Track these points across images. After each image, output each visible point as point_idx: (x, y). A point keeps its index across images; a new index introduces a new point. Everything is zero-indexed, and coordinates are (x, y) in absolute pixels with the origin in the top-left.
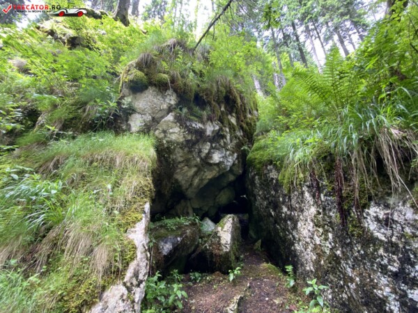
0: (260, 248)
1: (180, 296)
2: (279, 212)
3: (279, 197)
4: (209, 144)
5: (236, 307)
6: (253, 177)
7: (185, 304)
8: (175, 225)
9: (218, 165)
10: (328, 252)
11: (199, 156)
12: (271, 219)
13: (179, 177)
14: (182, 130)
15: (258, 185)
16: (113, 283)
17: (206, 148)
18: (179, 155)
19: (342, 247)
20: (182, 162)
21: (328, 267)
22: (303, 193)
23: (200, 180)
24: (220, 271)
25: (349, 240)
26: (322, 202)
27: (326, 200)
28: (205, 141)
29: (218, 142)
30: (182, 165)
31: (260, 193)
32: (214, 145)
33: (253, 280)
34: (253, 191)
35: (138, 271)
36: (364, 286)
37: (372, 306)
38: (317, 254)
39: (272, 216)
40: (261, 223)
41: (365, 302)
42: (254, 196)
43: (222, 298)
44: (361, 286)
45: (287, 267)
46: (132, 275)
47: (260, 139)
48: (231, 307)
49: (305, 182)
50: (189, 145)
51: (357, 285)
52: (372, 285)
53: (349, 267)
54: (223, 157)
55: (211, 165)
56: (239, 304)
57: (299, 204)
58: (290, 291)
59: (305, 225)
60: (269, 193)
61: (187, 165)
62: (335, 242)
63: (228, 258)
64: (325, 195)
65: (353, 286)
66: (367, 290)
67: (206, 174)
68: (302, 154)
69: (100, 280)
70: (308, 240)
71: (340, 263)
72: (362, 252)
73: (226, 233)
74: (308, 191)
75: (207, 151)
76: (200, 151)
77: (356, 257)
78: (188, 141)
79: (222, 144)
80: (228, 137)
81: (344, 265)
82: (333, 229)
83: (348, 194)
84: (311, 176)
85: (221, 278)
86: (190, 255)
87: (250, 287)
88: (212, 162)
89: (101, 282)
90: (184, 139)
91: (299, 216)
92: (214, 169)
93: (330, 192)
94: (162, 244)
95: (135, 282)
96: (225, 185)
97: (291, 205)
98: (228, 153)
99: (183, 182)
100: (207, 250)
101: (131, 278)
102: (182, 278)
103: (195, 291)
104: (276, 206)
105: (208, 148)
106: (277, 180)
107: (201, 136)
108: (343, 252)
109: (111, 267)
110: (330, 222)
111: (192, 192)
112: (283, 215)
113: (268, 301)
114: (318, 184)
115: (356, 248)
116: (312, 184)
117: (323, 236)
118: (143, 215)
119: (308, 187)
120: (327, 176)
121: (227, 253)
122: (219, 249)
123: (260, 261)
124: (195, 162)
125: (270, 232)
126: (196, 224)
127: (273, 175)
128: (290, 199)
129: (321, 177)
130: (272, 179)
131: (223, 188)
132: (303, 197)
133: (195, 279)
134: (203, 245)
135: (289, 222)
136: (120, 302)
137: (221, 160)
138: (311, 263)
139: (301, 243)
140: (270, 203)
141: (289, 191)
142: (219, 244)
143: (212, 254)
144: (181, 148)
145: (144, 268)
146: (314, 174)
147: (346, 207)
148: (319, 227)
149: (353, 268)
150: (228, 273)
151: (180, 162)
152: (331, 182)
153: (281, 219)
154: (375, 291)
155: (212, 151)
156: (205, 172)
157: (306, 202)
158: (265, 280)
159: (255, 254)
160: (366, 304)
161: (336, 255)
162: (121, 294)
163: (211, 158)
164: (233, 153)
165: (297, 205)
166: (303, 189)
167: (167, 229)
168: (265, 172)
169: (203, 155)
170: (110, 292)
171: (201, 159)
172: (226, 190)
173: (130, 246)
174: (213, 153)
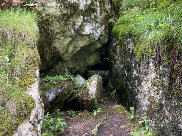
0: (114, 95)
1: (62, 125)
2: (131, 73)
3: (132, 63)
4: (82, 17)
5: (97, 130)
6: (116, 47)
7: (66, 129)
8: (56, 81)
9: (88, 36)
10: (157, 101)
11: (74, 28)
12: (125, 77)
13: (57, 45)
14: (59, 5)
15: (118, 53)
16: (23, 122)
17: (79, 21)
18: (56, 27)
19: (166, 100)
20: (60, 33)
21: (156, 109)
22: (149, 63)
23: (74, 47)
24: (88, 110)
25: (171, 97)
26: (160, 71)
27: (163, 70)
28: (78, 15)
29: (90, 16)
30: (60, 35)
31: (119, 59)
32: (86, 18)
33: (108, 115)
34: (114, 56)
35: (37, 115)
36: (173, 122)
37: (176, 132)
38: (150, 102)
39: (125, 76)
40: (117, 79)
41: (173, 130)
42: (115, 60)
43: (88, 126)
44: (172, 122)
45: (130, 108)
46: (34, 117)
47: (125, 14)
48: (94, 130)
49: (152, 55)
50: (65, 19)
51: (170, 121)
52: (178, 122)
53: (168, 111)
54: (93, 29)
55: (83, 35)
56: (99, 129)
57: (145, 70)
58: (130, 121)
59: (146, 83)
60: (126, 59)
61: (63, 36)
62: (162, 96)
63: (93, 103)
64: (163, 67)
65: (167, 121)
66: (174, 124)
67: (79, 43)
68: (153, 36)
69: (14, 120)
70: (147, 93)
71: (163, 108)
72: (177, 104)
73: (93, 87)
74: (152, 62)
75: (79, 24)
76: (74, 24)
77: (172, 106)
78: (64, 15)
79: (93, 18)
80: (98, 11)
81: (165, 109)
82: (163, 88)
83: (178, 68)
84: (156, 51)
85: (88, 114)
86: (67, 100)
87: (106, 119)
88: (84, 33)
89: (15, 122)
90: (60, 13)
91: (143, 78)
92: (85, 39)
93: (166, 65)
94: (48, 94)
95: (36, 121)
96: (94, 50)
97: (139, 70)
98: (97, 25)
99: (61, 49)
100: (79, 97)
101: (34, 119)
102: (63, 114)
103: (72, 122)
104: (129, 69)
105: (81, 20)
106: (133, 51)
107: (75, 10)
108: (166, 103)
109: (20, 113)
110: (162, 84)
111: (68, 56)
112: (133, 76)
113: (116, 127)
114: (160, 58)
115: (173, 101)
116: (156, 58)
117: (156, 92)
118: (36, 79)
119: (154, 59)
120: (167, 54)
121: (93, 100)
122: (87, 97)
123: (114, 103)
124: (70, 33)
125: (122, 85)
126: (71, 80)
127: (131, 46)
128: (139, 66)
129: (163, 53)
130: (130, 49)
131: (92, 53)
132: (148, 66)
133: (71, 115)
134: (76, 94)
135: (136, 81)
136: (29, 132)
137: (92, 32)
138: (146, 107)
139: (142, 94)
140: (125, 67)
141: (140, 60)
142: (88, 94)
143: (82, 100)
144: (58, 21)
145: (41, 113)
146: (159, 51)
147: (174, 77)
148: (155, 86)
149: (170, 112)
150: (93, 111)
151: (57, 33)
152: (169, 59)
153: (131, 78)
154: (179, 125)
155: (84, 23)
156: (78, 41)
157: (150, 69)
158: (116, 115)
159: (111, 99)
160: (173, 131)
161: (161, 103)
162: (29, 128)
163: (83, 30)
164: (102, 25)
165: (143, 71)
166: (150, 60)
167: (51, 84)
168: (125, 43)
169: (77, 27)
170: (22, 127)
171: (75, 31)
172: (93, 54)
173: (30, 100)
174: (85, 26)
